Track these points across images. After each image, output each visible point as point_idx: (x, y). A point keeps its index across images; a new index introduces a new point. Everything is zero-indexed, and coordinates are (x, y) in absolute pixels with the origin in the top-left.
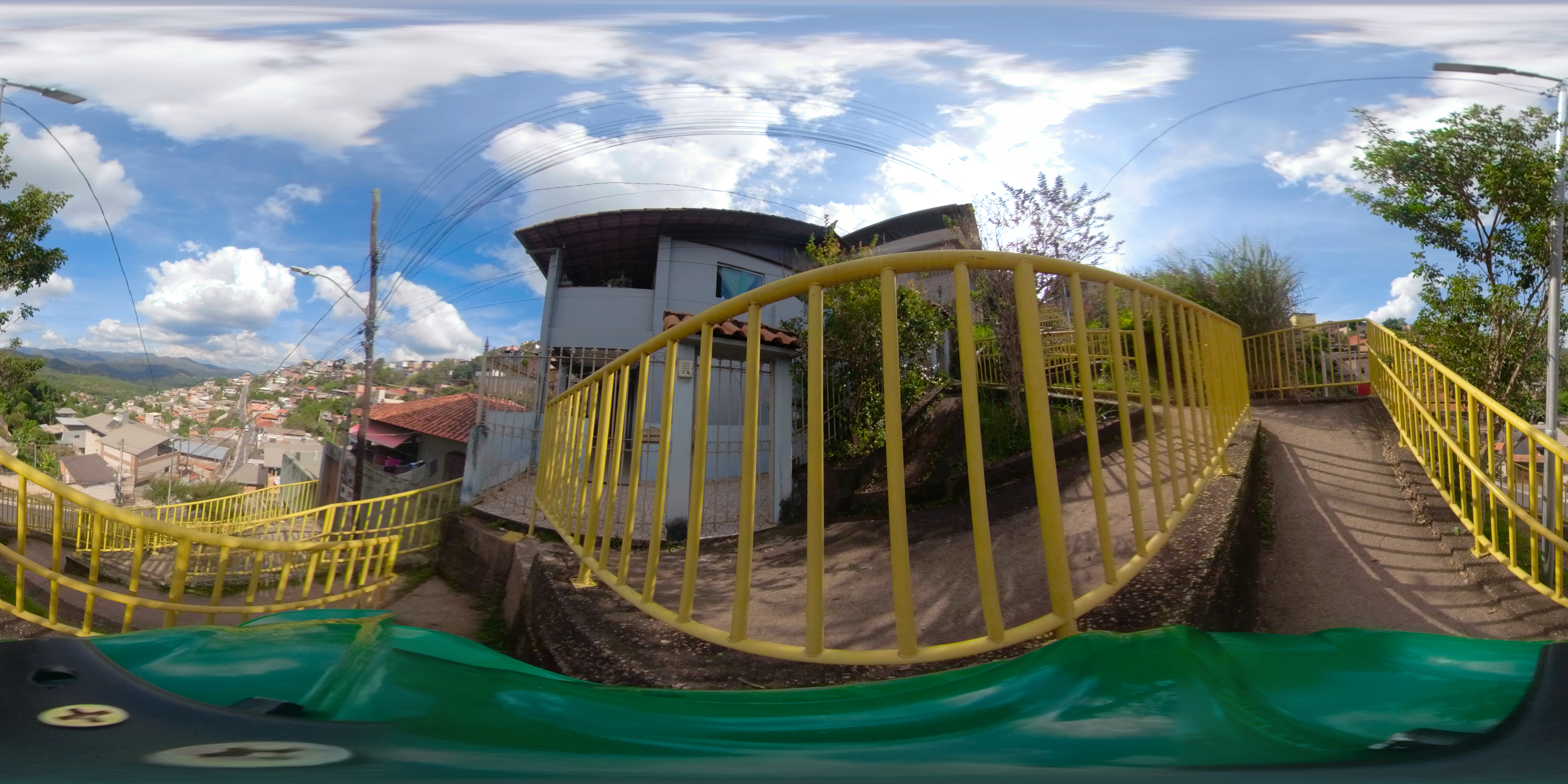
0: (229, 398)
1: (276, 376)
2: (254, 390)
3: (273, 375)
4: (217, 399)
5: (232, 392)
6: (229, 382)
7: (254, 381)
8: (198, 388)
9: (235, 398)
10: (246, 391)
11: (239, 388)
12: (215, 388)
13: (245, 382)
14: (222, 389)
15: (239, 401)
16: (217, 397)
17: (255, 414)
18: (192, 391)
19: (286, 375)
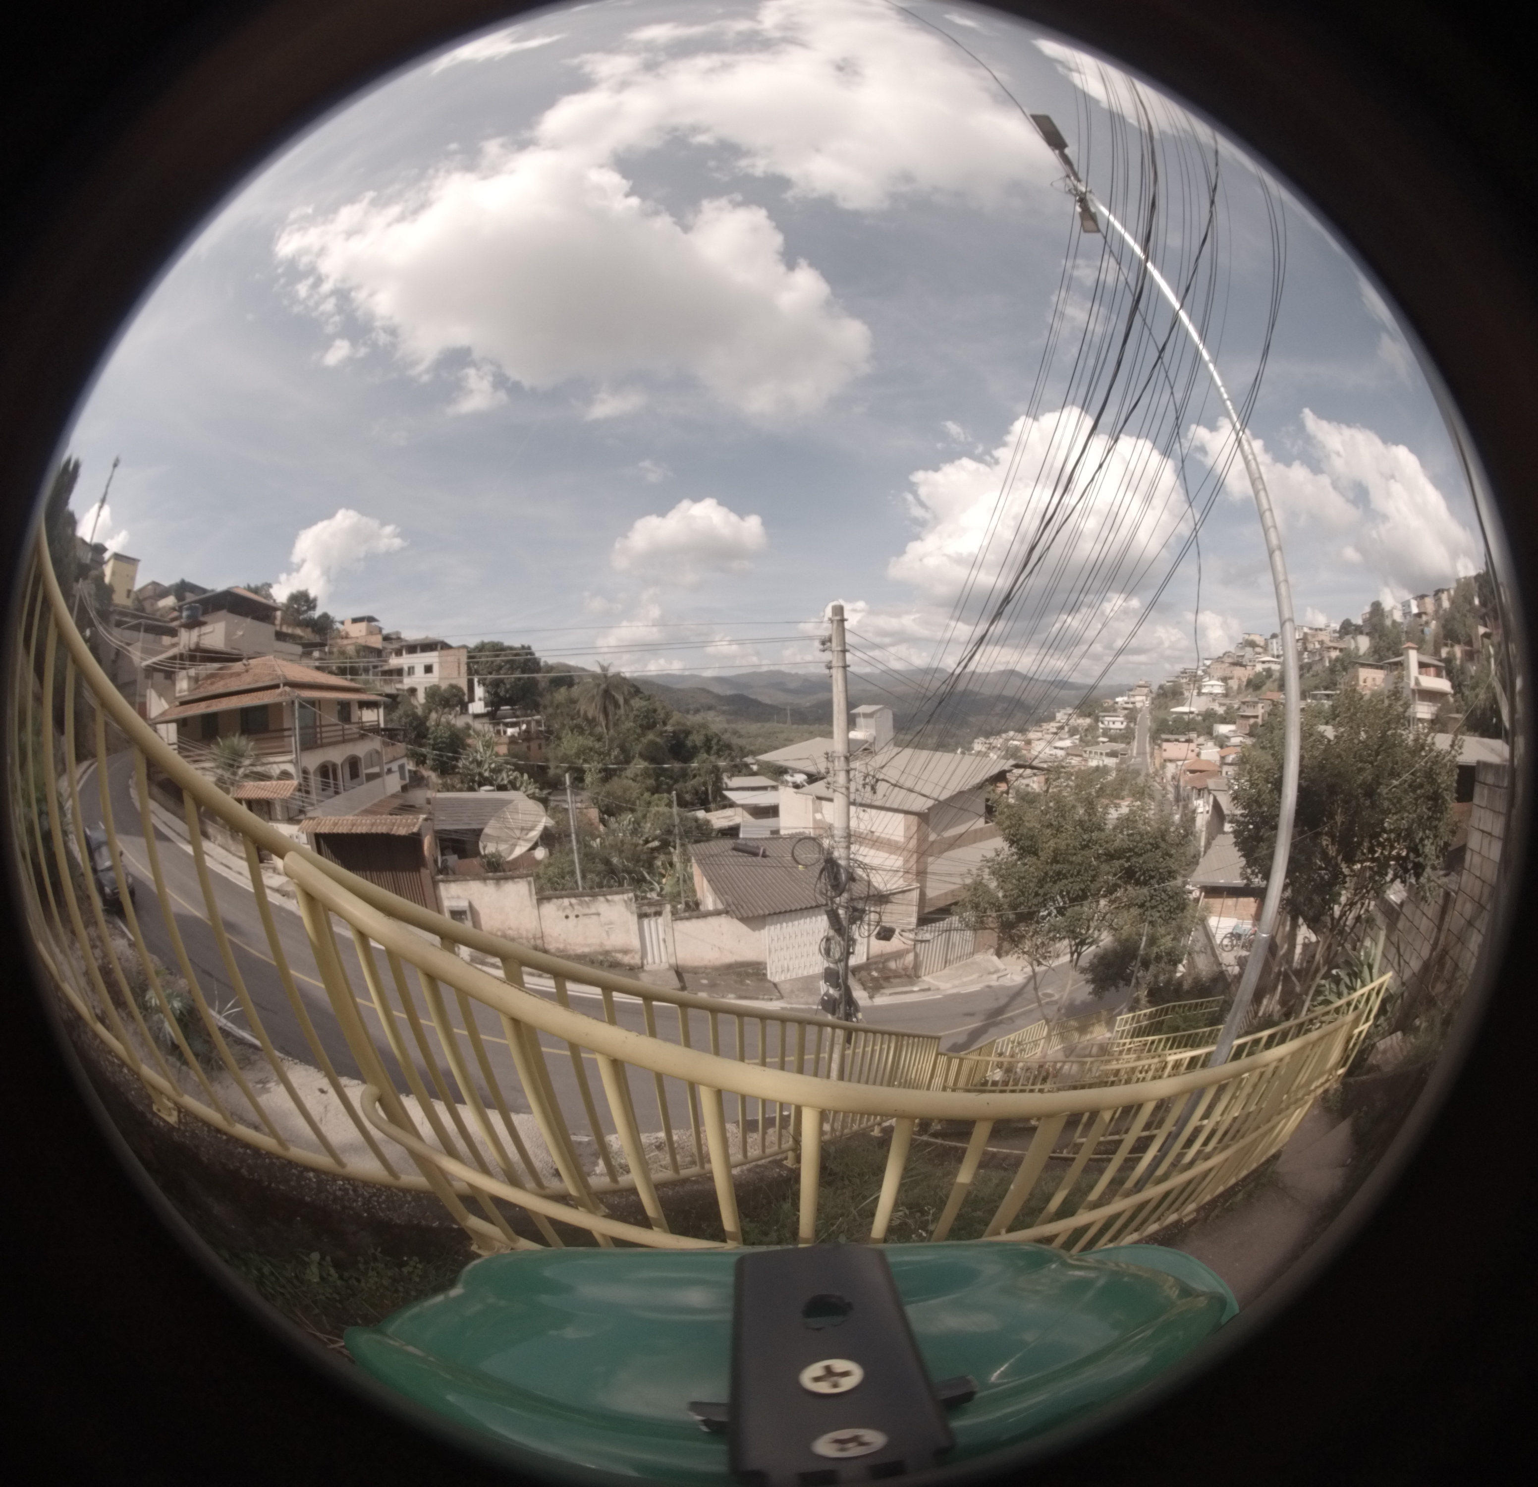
0: (1113, 739)
1: (1202, 677)
2: (1161, 714)
3: (1195, 679)
4: (1087, 744)
5: (1117, 723)
6: (1108, 703)
7: (1159, 695)
8: (1045, 726)
9: (1126, 736)
10: (1146, 721)
11: (1132, 715)
12: (1080, 721)
13: (1141, 701)
14: (1097, 720)
15: (1135, 744)
16: (1088, 737)
17: (1171, 769)
18: (1032, 735)
19: (1219, 674)
